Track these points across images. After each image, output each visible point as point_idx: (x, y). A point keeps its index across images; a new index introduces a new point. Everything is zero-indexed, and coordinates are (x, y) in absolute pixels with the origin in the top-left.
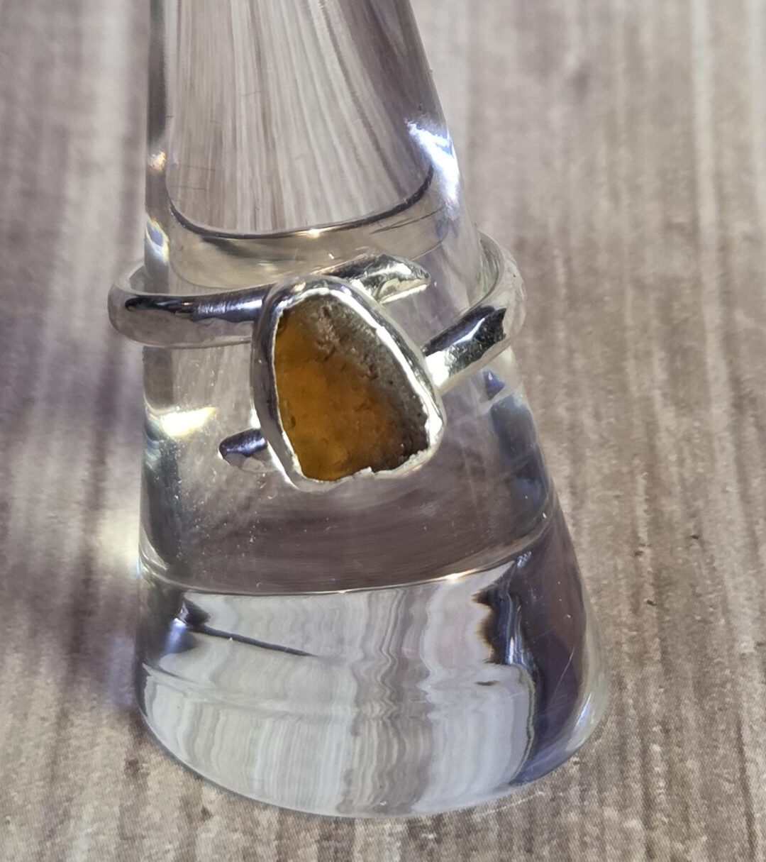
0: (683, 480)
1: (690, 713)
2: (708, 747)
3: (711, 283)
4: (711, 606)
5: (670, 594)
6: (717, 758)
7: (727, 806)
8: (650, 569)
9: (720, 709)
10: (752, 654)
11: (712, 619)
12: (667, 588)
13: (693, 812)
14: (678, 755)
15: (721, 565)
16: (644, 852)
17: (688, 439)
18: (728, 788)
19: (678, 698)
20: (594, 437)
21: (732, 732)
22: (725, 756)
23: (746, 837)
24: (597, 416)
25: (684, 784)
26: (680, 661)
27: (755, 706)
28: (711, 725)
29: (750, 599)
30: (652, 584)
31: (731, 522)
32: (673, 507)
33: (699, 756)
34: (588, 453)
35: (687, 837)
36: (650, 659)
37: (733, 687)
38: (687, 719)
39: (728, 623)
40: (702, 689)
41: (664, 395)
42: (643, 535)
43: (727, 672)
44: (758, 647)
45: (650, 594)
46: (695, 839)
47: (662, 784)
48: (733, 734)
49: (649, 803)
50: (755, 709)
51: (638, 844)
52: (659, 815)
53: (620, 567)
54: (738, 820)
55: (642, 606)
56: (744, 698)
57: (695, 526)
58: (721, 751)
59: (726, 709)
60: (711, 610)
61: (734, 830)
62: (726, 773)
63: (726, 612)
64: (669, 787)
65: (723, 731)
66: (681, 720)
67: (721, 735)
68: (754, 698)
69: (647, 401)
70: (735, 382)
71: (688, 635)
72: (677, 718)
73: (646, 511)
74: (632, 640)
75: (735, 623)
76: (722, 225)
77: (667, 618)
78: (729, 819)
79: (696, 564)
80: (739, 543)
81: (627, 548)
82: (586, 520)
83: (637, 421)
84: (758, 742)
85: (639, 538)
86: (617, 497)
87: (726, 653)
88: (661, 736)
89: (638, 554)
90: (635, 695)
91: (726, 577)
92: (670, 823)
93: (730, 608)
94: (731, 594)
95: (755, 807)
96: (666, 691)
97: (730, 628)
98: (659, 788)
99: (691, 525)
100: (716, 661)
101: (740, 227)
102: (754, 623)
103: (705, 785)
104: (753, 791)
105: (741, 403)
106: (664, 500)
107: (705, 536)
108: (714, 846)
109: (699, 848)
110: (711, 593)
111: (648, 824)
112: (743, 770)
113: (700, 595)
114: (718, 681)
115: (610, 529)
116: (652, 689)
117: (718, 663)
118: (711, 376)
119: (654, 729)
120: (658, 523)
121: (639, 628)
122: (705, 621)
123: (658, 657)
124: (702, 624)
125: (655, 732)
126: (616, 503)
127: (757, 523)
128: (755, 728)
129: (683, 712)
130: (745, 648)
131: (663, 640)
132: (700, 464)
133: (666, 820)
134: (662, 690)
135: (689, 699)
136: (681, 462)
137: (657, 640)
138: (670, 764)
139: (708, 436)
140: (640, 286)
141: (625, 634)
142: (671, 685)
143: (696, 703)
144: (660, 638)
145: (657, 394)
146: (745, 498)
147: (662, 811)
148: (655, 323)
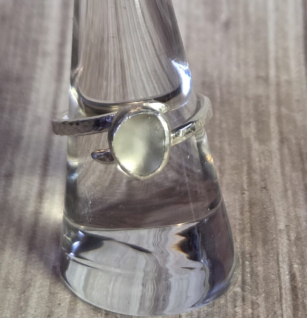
0: (261, 168)
1: (260, 250)
2: (266, 262)
3: (273, 97)
4: (269, 212)
5: (255, 208)
6: (270, 266)
7: (272, 283)
8: (247, 199)
9: (271, 249)
10: (283, 229)
11: (269, 217)
12: (253, 206)
13: (260, 286)
14: (255, 265)
15: (273, 198)
16: (241, 300)
17: (263, 153)
18: (273, 277)
19: (256, 245)
20: (228, 152)
21: (275, 257)
22: (272, 265)
23: (279, 295)
24: (230, 145)
25: (257, 276)
26: (257, 231)
27: (284, 248)
28: (268, 255)
29: (283, 210)
30: (248, 204)
31: (277, 183)
32: (256, 177)
33: (263, 266)
34: (226, 157)
35: (258, 294)
36: (246, 231)
37: (276, 241)
38: (259, 252)
39: (275, 218)
40: (265, 242)
41: (255, 137)
42: (245, 187)
43: (274, 236)
44: (286, 227)
45: (247, 208)
46: (260, 295)
47: (249, 275)
48: (275, 258)
49: (244, 282)
50: (284, 249)
51: (239, 297)
52: (247, 286)
53: (236, 198)
54: (276, 288)
55: (244, 212)
56: (280, 245)
57: (265, 184)
58: (271, 264)
59: (274, 249)
60: (269, 213)
61: (275, 292)
62: (273, 272)
63: (275, 214)
64: (251, 276)
65: (272, 256)
66: (257, 253)
67: (271, 258)
68: (284, 245)
69: (248, 140)
70: (281, 133)
71: (261, 222)
72: (255, 252)
73: (247, 178)
74: (240, 224)
75: (278, 218)
76: (278, 77)
77: (253, 216)
78: (273, 288)
79: (264, 197)
80: (280, 190)
81: (239, 191)
82: (225, 182)
83: (244, 146)
84: (285, 261)
85: (244, 188)
86: (236, 173)
87: (274, 229)
88: (249, 258)
89: (243, 193)
90: (240, 244)
91: (275, 202)
92: (251, 290)
93: (276, 213)
94: (277, 208)
95: (283, 284)
96: (252, 242)
97: (276, 221)
98: (248, 277)
99: (263, 183)
100: (270, 232)
101: (284, 77)
102: (285, 218)
103: (265, 276)
104: (282, 278)
105: (283, 140)
106: (253, 175)
107: (268, 187)
108: (267, 298)
109: (262, 298)
110: (269, 208)
111: (243, 289)
112: (279, 271)
113: (265, 208)
114: (271, 239)
115: (233, 185)
116: (247, 241)
117: (271, 233)
118: (272, 130)
119: (247, 256)
120: (251, 183)
121: (242, 220)
122: (267, 218)
123: (249, 230)
124: (265, 219)
125: (247, 257)
126: (236, 175)
127: (287, 183)
128: (284, 256)
129: (258, 250)
130: (281, 227)
131: (251, 224)
132: (267, 162)
133: (250, 288)
134: (250, 242)
135: (260, 245)
136: (260, 161)
137: (249, 224)
138: (252, 268)
139: (270, 152)
140: (247, 98)
141: (238, 222)
142: (254, 240)
143: (262, 247)
144: (250, 223)
145: (252, 137)
146: (283, 174)
147: (248, 285)
148: (252, 112)
